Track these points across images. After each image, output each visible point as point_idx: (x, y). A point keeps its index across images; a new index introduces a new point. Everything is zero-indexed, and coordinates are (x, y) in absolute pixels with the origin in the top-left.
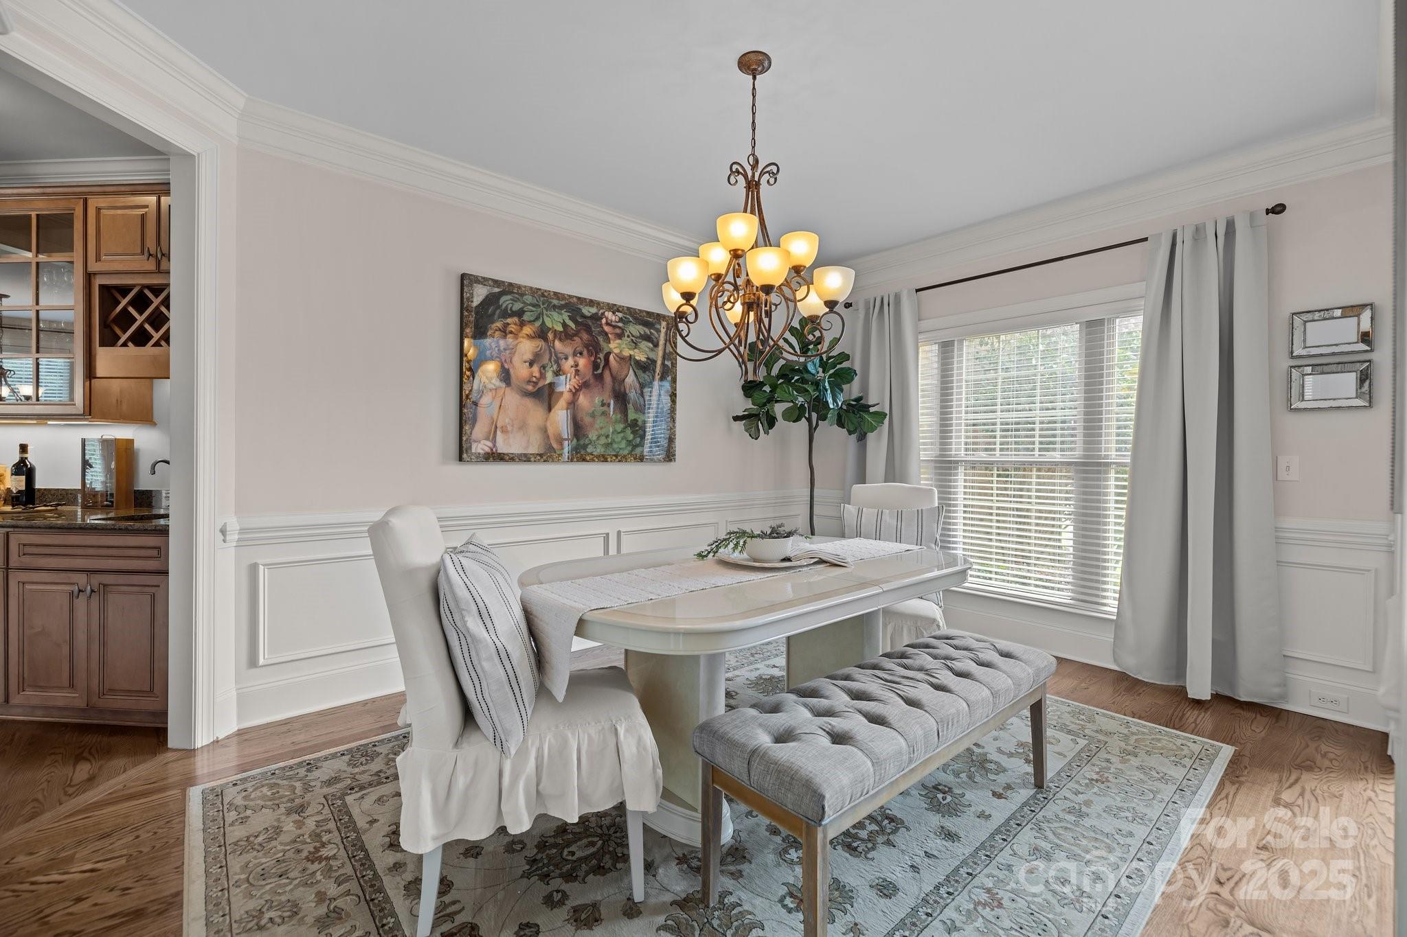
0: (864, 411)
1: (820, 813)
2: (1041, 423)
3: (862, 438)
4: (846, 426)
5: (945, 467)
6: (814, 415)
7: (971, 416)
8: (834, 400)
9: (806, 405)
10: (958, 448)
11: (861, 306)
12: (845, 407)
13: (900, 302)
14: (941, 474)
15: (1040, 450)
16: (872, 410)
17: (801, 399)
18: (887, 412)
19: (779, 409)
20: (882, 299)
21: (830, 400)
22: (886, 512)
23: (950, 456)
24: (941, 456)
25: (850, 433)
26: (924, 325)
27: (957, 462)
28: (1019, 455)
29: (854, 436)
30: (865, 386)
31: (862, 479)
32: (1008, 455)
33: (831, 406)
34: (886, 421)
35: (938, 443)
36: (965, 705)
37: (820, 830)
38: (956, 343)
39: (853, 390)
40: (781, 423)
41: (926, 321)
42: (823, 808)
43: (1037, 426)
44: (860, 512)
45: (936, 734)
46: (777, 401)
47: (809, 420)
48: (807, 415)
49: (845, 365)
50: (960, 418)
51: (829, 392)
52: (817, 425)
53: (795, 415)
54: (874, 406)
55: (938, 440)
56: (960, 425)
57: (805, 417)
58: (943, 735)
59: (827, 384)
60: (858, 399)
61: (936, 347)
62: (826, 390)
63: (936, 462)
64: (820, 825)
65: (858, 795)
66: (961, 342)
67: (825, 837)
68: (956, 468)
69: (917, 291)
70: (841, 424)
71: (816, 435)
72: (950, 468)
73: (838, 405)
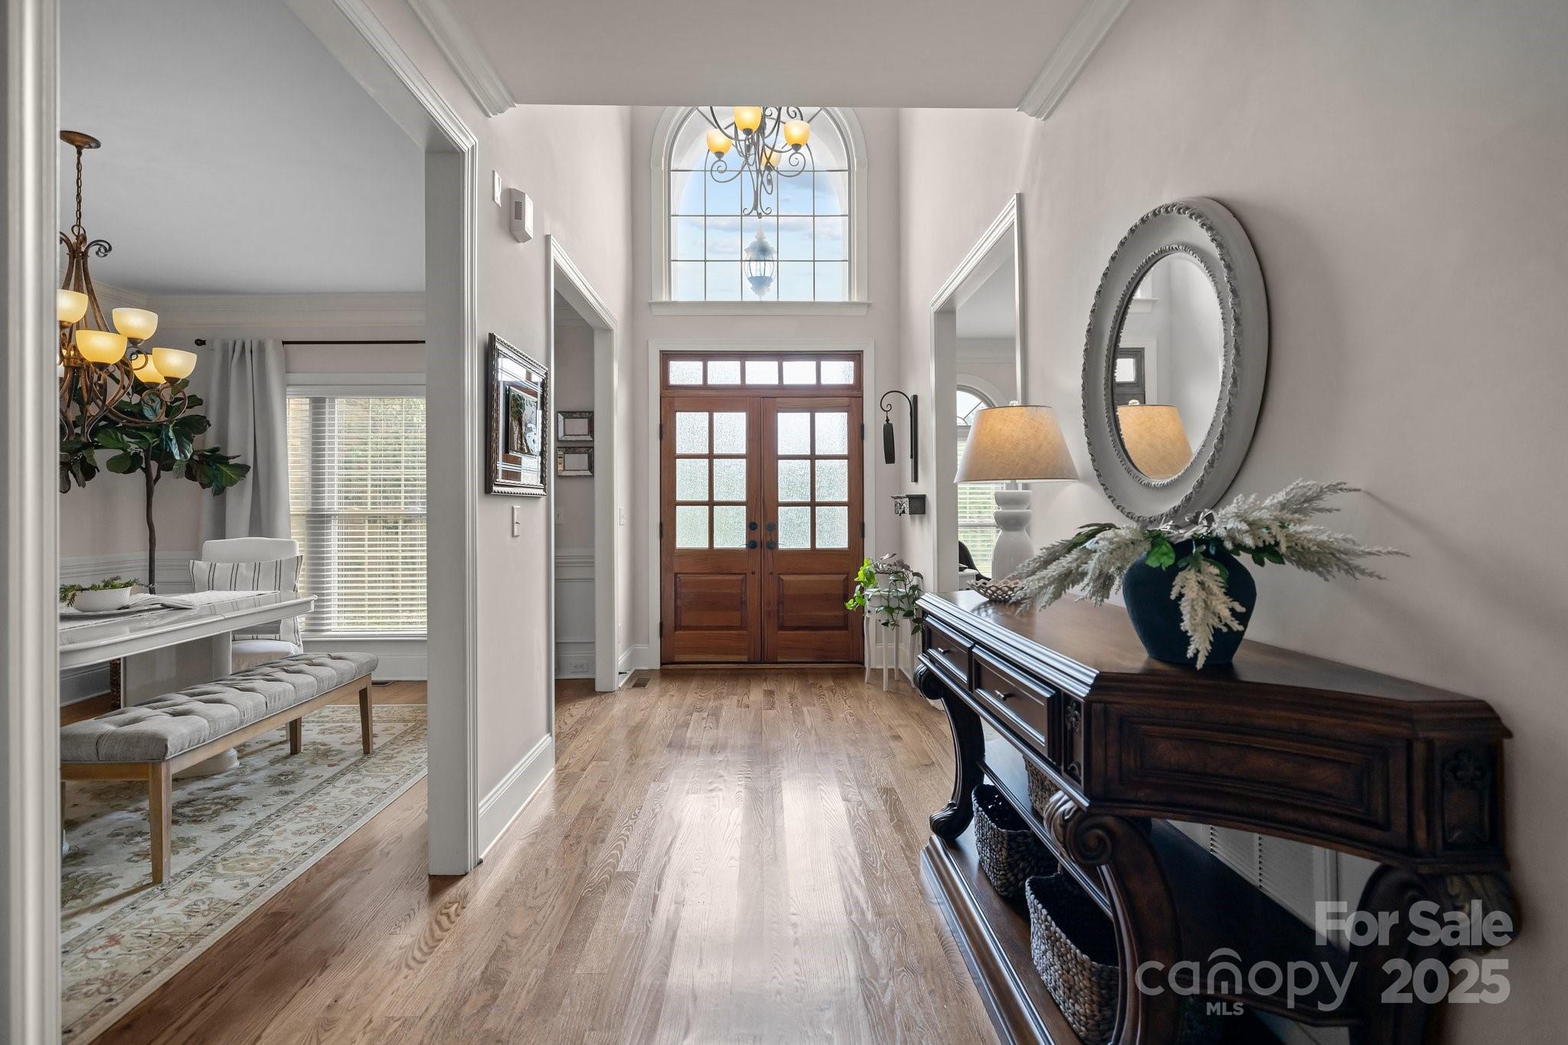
0: (223, 464)
1: (164, 751)
2: (406, 480)
3: (220, 492)
4: (198, 477)
5: (317, 521)
6: (154, 465)
7: (344, 472)
8: (182, 451)
9: (142, 454)
10: (333, 502)
11: (217, 346)
12: (196, 458)
13: (264, 351)
14: (313, 528)
15: (406, 504)
16: (232, 462)
17: (133, 446)
18: (251, 463)
19: (101, 457)
20: (244, 344)
21: (176, 451)
22: (243, 565)
23: (323, 510)
24: (314, 510)
25: (204, 486)
26: (293, 377)
27: (329, 516)
28: (387, 508)
29: (209, 491)
30: (223, 436)
31: (220, 533)
32: (377, 508)
33: (177, 458)
34: (250, 475)
35: (310, 498)
36: (291, 686)
37: (164, 766)
38: (327, 400)
39: (208, 440)
40: (104, 474)
41: (293, 374)
42: (166, 747)
43: (403, 482)
44: (213, 567)
45: (265, 705)
46: (98, 447)
47: (147, 471)
48: (143, 465)
49: (197, 411)
50: (332, 474)
51: (174, 441)
52: (158, 477)
53: (127, 464)
54: (234, 458)
55: (310, 495)
56: (333, 480)
57: (142, 468)
58: (271, 706)
59: (171, 434)
60: (214, 450)
61: (308, 400)
62: (171, 440)
63: (308, 516)
64: (164, 760)
65: (196, 741)
66: (332, 400)
67: (168, 771)
68: (329, 522)
69: (284, 343)
70: (190, 475)
71: (157, 488)
72: (323, 522)
73: (186, 456)
